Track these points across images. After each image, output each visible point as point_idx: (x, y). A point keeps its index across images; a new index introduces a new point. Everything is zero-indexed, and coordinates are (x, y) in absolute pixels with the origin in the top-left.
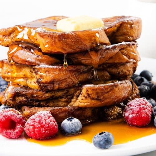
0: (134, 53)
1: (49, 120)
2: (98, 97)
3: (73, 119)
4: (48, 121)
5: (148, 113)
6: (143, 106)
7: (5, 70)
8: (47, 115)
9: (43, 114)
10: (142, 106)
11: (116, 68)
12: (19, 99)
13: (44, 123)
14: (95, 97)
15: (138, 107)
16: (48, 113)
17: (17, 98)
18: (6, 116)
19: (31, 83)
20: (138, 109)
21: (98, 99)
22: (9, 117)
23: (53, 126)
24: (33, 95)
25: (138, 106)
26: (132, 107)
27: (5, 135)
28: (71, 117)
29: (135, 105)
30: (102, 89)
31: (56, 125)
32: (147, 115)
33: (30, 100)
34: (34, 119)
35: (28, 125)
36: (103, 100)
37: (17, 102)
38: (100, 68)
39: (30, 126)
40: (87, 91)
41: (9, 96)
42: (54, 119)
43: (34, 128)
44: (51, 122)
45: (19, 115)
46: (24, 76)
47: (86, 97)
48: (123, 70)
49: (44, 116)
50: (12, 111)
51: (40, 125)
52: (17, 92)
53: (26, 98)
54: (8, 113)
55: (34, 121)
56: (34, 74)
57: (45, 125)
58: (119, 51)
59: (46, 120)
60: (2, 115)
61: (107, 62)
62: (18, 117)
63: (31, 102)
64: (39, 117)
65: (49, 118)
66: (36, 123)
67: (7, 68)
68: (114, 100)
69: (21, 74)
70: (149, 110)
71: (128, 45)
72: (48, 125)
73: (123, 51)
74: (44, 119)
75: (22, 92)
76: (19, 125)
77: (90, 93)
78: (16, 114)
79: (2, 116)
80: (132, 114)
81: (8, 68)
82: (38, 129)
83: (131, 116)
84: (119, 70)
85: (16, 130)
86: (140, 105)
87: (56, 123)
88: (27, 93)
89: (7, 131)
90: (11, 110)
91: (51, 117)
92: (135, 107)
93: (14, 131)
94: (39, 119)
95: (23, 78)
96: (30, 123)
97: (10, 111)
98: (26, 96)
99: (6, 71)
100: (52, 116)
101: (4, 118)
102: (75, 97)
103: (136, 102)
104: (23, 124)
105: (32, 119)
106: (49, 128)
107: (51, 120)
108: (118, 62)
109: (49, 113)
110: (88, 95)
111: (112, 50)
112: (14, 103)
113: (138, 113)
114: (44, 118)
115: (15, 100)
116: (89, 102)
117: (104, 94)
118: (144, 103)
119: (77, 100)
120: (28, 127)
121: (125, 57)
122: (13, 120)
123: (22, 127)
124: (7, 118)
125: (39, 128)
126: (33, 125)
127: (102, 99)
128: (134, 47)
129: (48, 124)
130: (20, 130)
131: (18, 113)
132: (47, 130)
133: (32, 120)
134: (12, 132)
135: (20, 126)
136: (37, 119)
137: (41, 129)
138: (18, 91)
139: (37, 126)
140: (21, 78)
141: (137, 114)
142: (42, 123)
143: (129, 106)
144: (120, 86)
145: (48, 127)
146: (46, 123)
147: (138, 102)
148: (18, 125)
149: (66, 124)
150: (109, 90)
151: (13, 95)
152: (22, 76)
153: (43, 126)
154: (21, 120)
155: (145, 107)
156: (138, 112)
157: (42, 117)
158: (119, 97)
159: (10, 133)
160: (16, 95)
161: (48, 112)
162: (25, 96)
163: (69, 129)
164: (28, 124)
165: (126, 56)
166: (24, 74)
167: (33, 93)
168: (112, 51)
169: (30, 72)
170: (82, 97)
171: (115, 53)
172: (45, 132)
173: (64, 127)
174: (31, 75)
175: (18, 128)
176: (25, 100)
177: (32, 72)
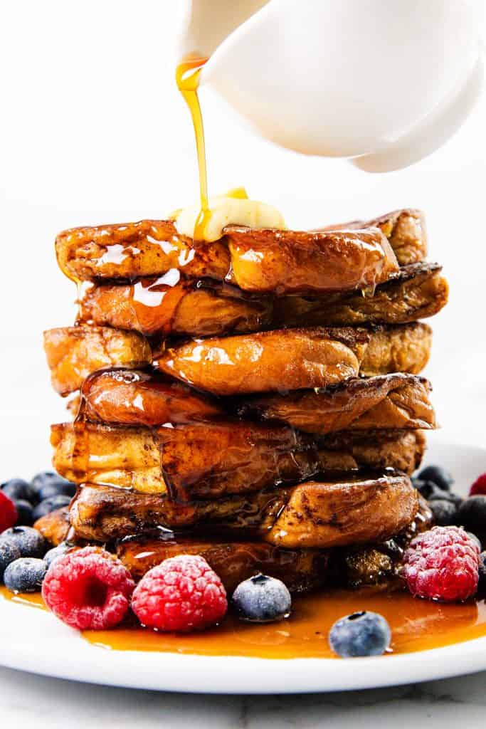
0: (426, 403)
1: (202, 578)
2: (335, 517)
3: (265, 579)
4: (201, 581)
5: (471, 566)
6: (458, 545)
8: (197, 566)
9: (186, 562)
10: (454, 547)
11: (376, 447)
12: (112, 524)
13: (190, 588)
14: (327, 517)
15: (444, 550)
16: (199, 560)
17: (106, 521)
18: (81, 567)
19: (144, 480)
20: (446, 553)
21: (333, 524)
22: (88, 571)
23: (215, 596)
24: (151, 511)
25: (444, 545)
26: (425, 550)
27: (76, 621)
28: (260, 574)
29: (437, 544)
30: (347, 494)
31: (222, 595)
32: (471, 571)
33: (144, 527)
34: (162, 577)
35: (146, 593)
36: (349, 527)
37: (105, 530)
38: (333, 445)
39: (150, 595)
40: (305, 499)
41: (84, 515)
42: (215, 578)
43: (162, 603)
44: (210, 586)
45: (116, 564)
46: (123, 464)
47: (300, 518)
48: (393, 454)
49: (189, 568)
50: (97, 555)
51: (177, 594)
52: (109, 503)
53: (133, 520)
54: (86, 558)
55: (161, 583)
56: (156, 454)
57: (192, 593)
58: (388, 395)
59: (194, 579)
60: (69, 565)
61: (354, 425)
62: (114, 570)
64: (176, 570)
65: (203, 575)
66: (169, 587)
68: (376, 528)
69: (116, 456)
70: (474, 559)
71: (410, 382)
72: (200, 594)
73: (397, 395)
74: (191, 577)
75: (122, 503)
76: (117, 595)
77: (311, 505)
78: (109, 563)
79: (69, 568)
80: (428, 567)
82: (173, 605)
83: (424, 574)
84: (382, 453)
85: (110, 609)
86: (448, 543)
87: (222, 588)
88: (136, 506)
89: (83, 611)
90: (95, 552)
91: (208, 570)
92: (437, 548)
93: (102, 609)
94: (175, 577)
95: (120, 468)
96: (151, 587)
97: (90, 553)
98: (133, 513)
100: (209, 568)
101: (75, 573)
102: (268, 519)
103: (437, 537)
104: (128, 592)
105: (154, 575)
106: (205, 601)
107: (209, 581)
108: (383, 425)
109: (202, 560)
110: (308, 510)
111: (371, 391)
112: (97, 534)
113: (444, 567)
114: (189, 573)
115: (101, 525)
116: (308, 532)
117: (351, 510)
118: (461, 539)
119: (277, 527)
120: (145, 599)
121: (402, 412)
122: (100, 577)
123: (125, 600)
124: (83, 571)
125: (175, 600)
126: (160, 593)
127: (347, 523)
128: (425, 387)
129: (202, 591)
130: (120, 606)
131: (114, 560)
132: (198, 608)
133: (154, 578)
134: (96, 614)
135: (120, 597)
136: (171, 577)
137: (181, 604)
138: (112, 500)
139: (172, 597)
140: (114, 469)
141: (441, 567)
142: (186, 587)
143: (419, 547)
144: (391, 488)
145: (202, 599)
146: (195, 588)
147: (445, 536)
148: (114, 594)
149: (247, 595)
150: (363, 498)
151: (95, 510)
152: (118, 465)
153: (186, 596)
154: (123, 579)
155: (463, 549)
156: (445, 563)
157: (182, 570)
158: (391, 518)
159: (92, 615)
160: (105, 510)
161: (198, 558)
162: (129, 513)
163: (259, 607)
164: (144, 590)
165: (407, 410)
166: (123, 457)
167: (151, 505)
168: (372, 393)
169: (143, 449)
170: (290, 516)
171: (379, 401)
172: (192, 614)
173: (243, 601)
174: (146, 459)
175: (114, 601)
176: (128, 526)
177: (151, 449)
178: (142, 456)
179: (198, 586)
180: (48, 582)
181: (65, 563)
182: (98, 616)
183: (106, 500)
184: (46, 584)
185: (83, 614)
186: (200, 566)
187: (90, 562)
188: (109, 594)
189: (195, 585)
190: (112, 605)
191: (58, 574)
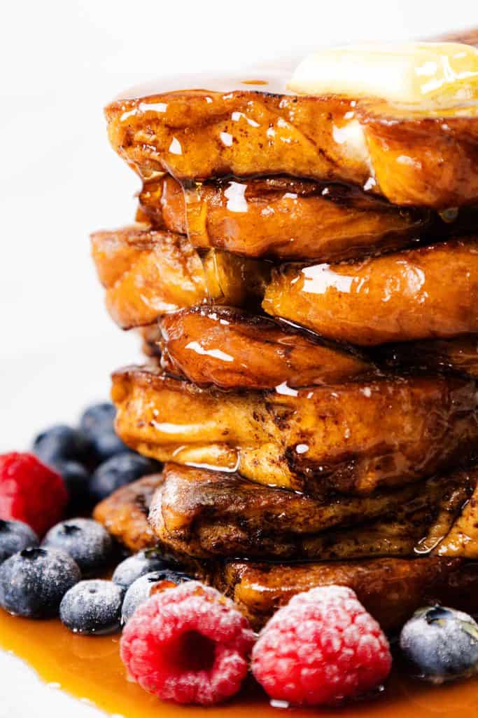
1: (353, 627)
3: (444, 612)
4: (351, 631)
7: (140, 412)
8: (344, 608)
9: (326, 603)
12: (214, 535)
13: (336, 644)
16: (346, 595)
17: (206, 532)
18: (176, 620)
19: (256, 463)
22: (187, 624)
23: (373, 653)
24: (270, 514)
28: (436, 605)
33: (262, 537)
34: (293, 630)
35: (271, 654)
39: (277, 657)
42: (372, 625)
43: (298, 668)
44: (364, 639)
45: (225, 611)
46: (223, 438)
49: (332, 614)
50: (197, 598)
51: (318, 655)
52: (207, 506)
53: (245, 528)
54: (183, 605)
55: (293, 640)
56: (271, 427)
57: (340, 652)
59: (341, 630)
60: (159, 617)
62: (223, 620)
63: (265, 542)
64: (313, 618)
65: (353, 621)
66: (306, 646)
67: (148, 406)
69: (212, 426)
72: (351, 652)
74: (337, 628)
75: (227, 506)
76: (230, 655)
78: (216, 611)
79: (158, 621)
81: (152, 404)
82: (313, 671)
85: (220, 677)
87: (382, 638)
88: (247, 509)
89: (183, 681)
90: (194, 593)
91: (360, 613)
93: (210, 677)
94: (313, 630)
95: (219, 443)
96: (279, 647)
97: (188, 595)
98: (243, 519)
99: (143, 414)
100: (362, 609)
101: (168, 629)
102: (443, 517)
104: (246, 649)
105: (281, 625)
106: (359, 661)
107: (363, 631)
109: (351, 597)
112: (193, 551)
115: (197, 537)
119: (455, 530)
120: (271, 664)
123: (243, 662)
124: (179, 626)
125: (316, 664)
126: (292, 655)
129: (354, 648)
130: (236, 673)
131: (221, 603)
132: (350, 671)
134: (202, 685)
135: (235, 658)
136: (306, 629)
137: (324, 669)
138: (211, 503)
139: (310, 660)
140: (210, 443)
142: (329, 643)
145: (354, 658)
146: (343, 644)
148: (227, 653)
149: (420, 642)
151: (188, 518)
152: (214, 438)
153: (330, 657)
154: (238, 631)
157: (324, 617)
159: (196, 687)
160: (201, 518)
161: (345, 591)
162: (238, 519)
164: (268, 649)
166: (223, 427)
167: (271, 506)
169: (252, 419)
170: (476, 515)
172: (341, 681)
173: (414, 651)
174: (256, 432)
175: (227, 665)
176: (238, 538)
177: (263, 420)
178: (250, 428)
179: (347, 640)
180: (130, 641)
181: (152, 612)
182: (205, 687)
183: (204, 503)
184: (127, 644)
185: (182, 686)
186: (348, 608)
187: (188, 611)
188: (219, 654)
189: (342, 640)
190: (224, 670)
191: (144, 630)
